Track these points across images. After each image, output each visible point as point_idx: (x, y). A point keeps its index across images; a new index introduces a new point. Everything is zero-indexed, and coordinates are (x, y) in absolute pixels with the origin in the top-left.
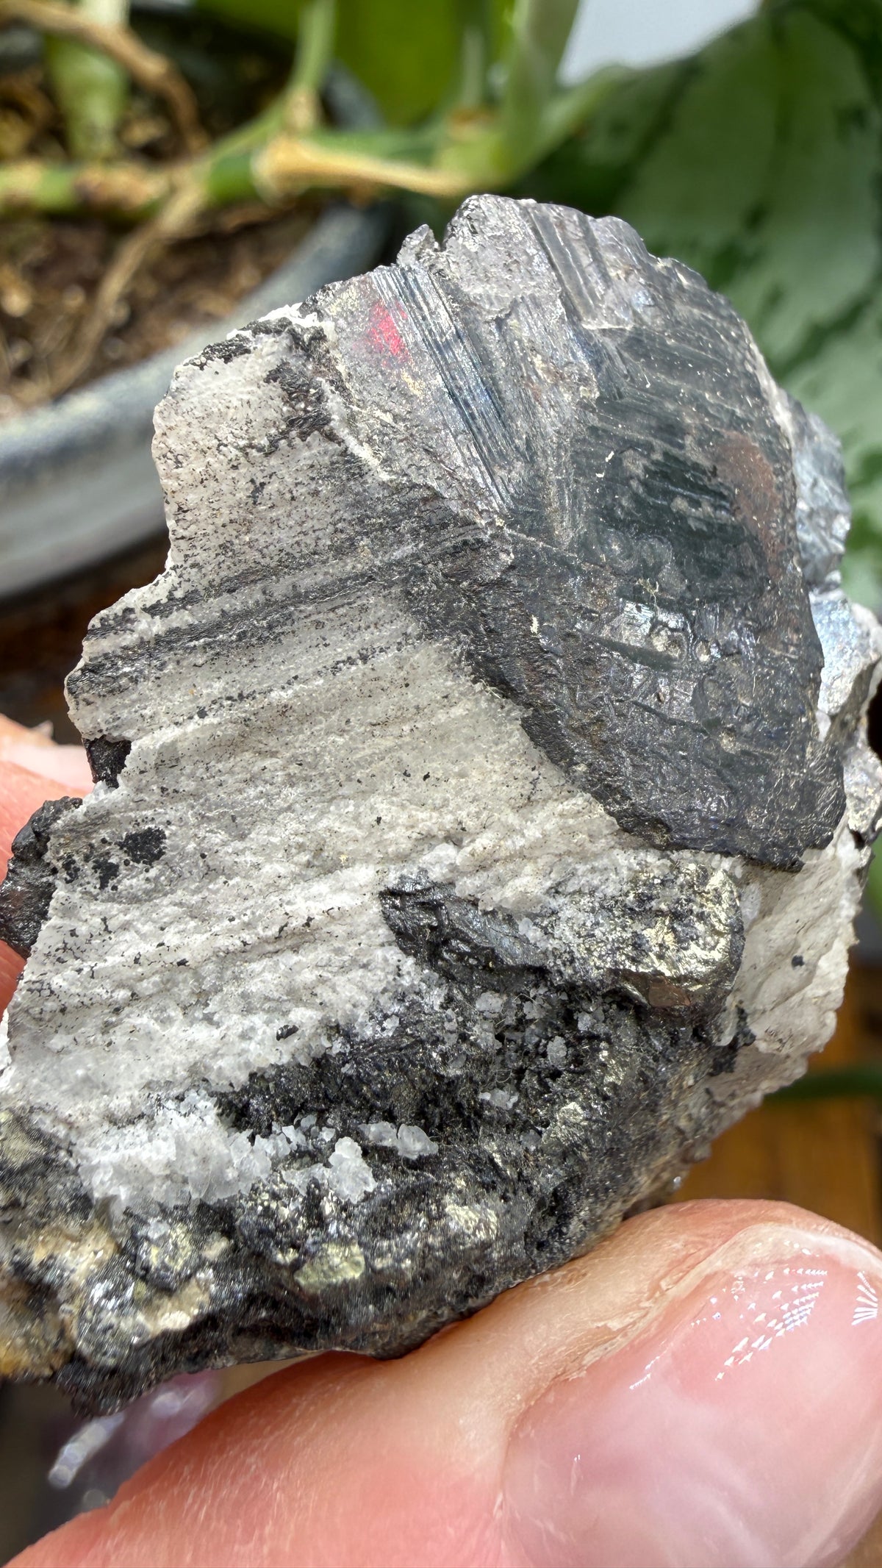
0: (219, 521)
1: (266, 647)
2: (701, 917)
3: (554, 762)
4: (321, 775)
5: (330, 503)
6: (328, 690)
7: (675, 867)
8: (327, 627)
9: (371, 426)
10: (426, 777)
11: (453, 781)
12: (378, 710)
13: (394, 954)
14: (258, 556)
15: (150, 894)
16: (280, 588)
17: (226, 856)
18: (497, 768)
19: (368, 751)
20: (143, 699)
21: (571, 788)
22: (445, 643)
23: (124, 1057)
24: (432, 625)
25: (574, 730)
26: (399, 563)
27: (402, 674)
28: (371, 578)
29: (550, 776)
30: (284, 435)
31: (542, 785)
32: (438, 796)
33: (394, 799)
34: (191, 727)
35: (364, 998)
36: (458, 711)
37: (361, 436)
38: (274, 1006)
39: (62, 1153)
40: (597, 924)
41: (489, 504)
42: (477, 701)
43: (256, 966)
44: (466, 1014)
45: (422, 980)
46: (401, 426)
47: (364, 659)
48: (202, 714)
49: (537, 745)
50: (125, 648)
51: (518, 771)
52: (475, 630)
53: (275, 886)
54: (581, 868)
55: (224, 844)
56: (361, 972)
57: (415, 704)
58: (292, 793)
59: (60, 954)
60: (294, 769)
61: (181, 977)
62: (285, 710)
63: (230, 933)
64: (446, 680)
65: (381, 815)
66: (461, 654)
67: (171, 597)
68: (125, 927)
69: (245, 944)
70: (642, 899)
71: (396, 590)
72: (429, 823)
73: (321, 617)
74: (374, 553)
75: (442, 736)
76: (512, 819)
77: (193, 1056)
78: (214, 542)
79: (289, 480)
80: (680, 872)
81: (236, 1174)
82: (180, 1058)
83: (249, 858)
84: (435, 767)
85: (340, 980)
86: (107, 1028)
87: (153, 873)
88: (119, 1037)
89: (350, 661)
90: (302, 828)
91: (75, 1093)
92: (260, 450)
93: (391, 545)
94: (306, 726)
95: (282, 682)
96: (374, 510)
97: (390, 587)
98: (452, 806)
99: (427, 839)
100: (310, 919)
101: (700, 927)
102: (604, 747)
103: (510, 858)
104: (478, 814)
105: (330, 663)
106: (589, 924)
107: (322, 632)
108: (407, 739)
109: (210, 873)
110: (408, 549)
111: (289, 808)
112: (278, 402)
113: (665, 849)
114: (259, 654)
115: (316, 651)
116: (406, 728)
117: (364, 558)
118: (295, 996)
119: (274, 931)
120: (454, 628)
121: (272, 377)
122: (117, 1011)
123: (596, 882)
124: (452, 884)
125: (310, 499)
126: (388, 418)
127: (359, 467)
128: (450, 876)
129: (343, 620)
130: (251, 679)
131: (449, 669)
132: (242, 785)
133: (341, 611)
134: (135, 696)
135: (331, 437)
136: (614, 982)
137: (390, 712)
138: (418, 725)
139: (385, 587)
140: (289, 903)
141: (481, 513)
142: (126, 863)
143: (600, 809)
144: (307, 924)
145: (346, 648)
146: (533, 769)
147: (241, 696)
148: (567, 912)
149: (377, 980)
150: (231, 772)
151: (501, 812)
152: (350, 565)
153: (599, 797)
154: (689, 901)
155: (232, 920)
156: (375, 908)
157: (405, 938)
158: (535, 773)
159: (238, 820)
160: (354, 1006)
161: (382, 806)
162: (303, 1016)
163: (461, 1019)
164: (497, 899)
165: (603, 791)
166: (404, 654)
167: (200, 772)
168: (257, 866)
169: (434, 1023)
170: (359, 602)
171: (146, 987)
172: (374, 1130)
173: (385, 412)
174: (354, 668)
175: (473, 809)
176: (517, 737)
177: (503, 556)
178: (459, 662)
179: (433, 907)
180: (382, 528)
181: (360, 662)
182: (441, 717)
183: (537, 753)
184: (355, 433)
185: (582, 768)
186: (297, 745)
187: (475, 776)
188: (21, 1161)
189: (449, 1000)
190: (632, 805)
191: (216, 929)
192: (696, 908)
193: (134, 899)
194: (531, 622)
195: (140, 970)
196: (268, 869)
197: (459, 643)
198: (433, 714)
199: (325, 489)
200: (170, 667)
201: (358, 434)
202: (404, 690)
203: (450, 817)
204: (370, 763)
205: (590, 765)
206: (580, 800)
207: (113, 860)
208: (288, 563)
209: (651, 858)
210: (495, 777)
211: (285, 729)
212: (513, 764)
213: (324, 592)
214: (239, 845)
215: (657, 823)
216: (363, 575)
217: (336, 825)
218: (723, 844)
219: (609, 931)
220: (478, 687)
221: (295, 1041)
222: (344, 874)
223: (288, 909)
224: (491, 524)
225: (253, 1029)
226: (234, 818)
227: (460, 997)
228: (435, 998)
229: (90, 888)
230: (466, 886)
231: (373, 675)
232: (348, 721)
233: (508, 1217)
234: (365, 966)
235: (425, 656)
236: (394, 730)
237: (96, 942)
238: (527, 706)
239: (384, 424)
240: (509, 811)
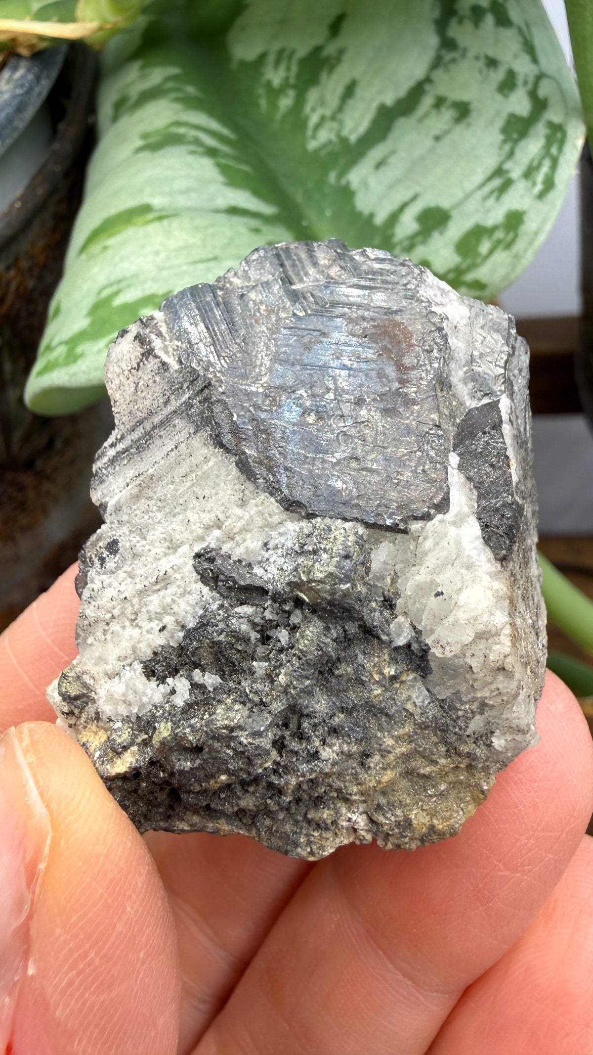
0: (127, 402)
1: (145, 451)
2: (325, 550)
3: (249, 480)
4: (168, 504)
5: (160, 384)
6: (166, 465)
7: (314, 527)
8: (164, 438)
9: (173, 348)
10: (204, 497)
11: (214, 497)
12: (184, 469)
13: (200, 585)
14: (140, 414)
15: (118, 568)
16: (148, 425)
17: (139, 549)
18: (229, 487)
19: (182, 490)
20: (111, 483)
21: (257, 491)
22: (202, 433)
23: (110, 645)
24: (197, 426)
25: (257, 463)
26: (185, 402)
27: (189, 451)
28: (176, 412)
29: (250, 486)
30: (141, 360)
31: (247, 492)
32: (208, 506)
33: (194, 511)
34: (124, 491)
35: (189, 608)
36: (211, 464)
37: (169, 354)
38: (159, 616)
39: (93, 693)
40: (285, 562)
41: (215, 368)
42: (217, 457)
43: (151, 598)
44: (230, 614)
45: (211, 597)
46: (184, 345)
47: (176, 447)
48: (128, 485)
49: (242, 473)
50: (105, 464)
51: (237, 487)
52: (211, 424)
53: (156, 559)
54: (274, 534)
55: (138, 542)
56: (188, 596)
57: (195, 463)
58: (159, 515)
59: (89, 600)
60: (159, 504)
61: (126, 606)
62: (153, 477)
63: (141, 582)
64: (204, 450)
65: (190, 519)
66: (208, 436)
67: (116, 439)
68: (110, 585)
69: (146, 587)
70: (301, 546)
71: (184, 414)
72: (207, 520)
73: (162, 434)
74: (176, 401)
75: (205, 476)
76: (238, 511)
77: (132, 643)
78: (126, 412)
79: (146, 378)
80: (316, 529)
81: (148, 700)
82: (127, 644)
83: (148, 547)
84: (207, 492)
85: (180, 601)
86: (105, 632)
87: (117, 558)
88: (109, 637)
89: (172, 450)
90: (163, 530)
91: (96, 664)
92: (135, 369)
93: (181, 396)
94: (160, 483)
95: (151, 465)
96: (174, 382)
97: (182, 413)
98: (214, 509)
99: (208, 528)
100: (167, 572)
101: (325, 556)
102: (270, 469)
103: (240, 532)
104: (224, 512)
105: (166, 453)
106: (282, 563)
107: (162, 440)
108: (195, 481)
109: (135, 556)
110: (187, 396)
111: (159, 522)
112: (139, 348)
113: (308, 518)
114: (143, 455)
115: (161, 449)
116: (194, 476)
117: (173, 404)
118: (165, 610)
119: (154, 579)
120: (204, 426)
121: (136, 338)
122: (108, 624)
123: (283, 541)
124: (219, 548)
125: (154, 384)
126: (179, 344)
127: (168, 367)
128: (217, 544)
129: (168, 433)
130: (142, 467)
131: (204, 444)
132: (143, 515)
133: (168, 429)
134: (108, 483)
135: (156, 357)
136: (292, 591)
137: (187, 470)
138: (198, 473)
139: (180, 414)
141: (211, 373)
142: (108, 556)
143: (273, 500)
144: (165, 574)
145: (170, 445)
146: (242, 485)
147: (139, 475)
148: (273, 559)
149: (193, 599)
150: (138, 509)
151: (233, 509)
152: (170, 408)
153: (272, 494)
154: (320, 543)
155: (141, 576)
156: (191, 564)
157: (204, 580)
158: (243, 487)
159: (143, 530)
160: (186, 613)
161: (190, 515)
162: (168, 620)
163: (226, 615)
164: (239, 554)
165: (273, 490)
166: (189, 442)
167: (129, 511)
168: (150, 551)
170: (173, 423)
171: (116, 612)
172: (197, 675)
174: (173, 453)
175: (222, 509)
176: (235, 471)
177: (220, 389)
178: (207, 440)
179: (212, 560)
180: (178, 389)
181: (175, 450)
182: (205, 468)
183: (243, 477)
184: (167, 352)
185: (261, 481)
186: (158, 492)
187: (221, 494)
188: (74, 693)
189: (221, 606)
190: (286, 495)
191: (136, 581)
192: (323, 547)
193: (112, 572)
194: (233, 415)
195: (113, 603)
196: (154, 551)
197: (206, 431)
198: (202, 467)
199: (158, 379)
200: (117, 468)
202: (191, 458)
203: (214, 515)
204: (184, 495)
205: (264, 479)
206: (263, 497)
207: (104, 556)
208: (151, 414)
209: (304, 524)
210: (229, 492)
211: (153, 485)
212: (235, 484)
213: (162, 424)
214: (143, 542)
215: (299, 504)
216: (173, 412)
217: (176, 527)
219: (289, 565)
220: (217, 450)
221: (166, 633)
222: (180, 550)
223: (159, 568)
224: (215, 376)
225: (152, 628)
227: (227, 605)
228: (214, 607)
229: (97, 569)
230: (225, 549)
231: (180, 455)
232: (174, 477)
234: (189, 593)
235: (197, 442)
236: (189, 478)
237: (100, 593)
238: (236, 455)
239: (178, 346)
240: (235, 507)
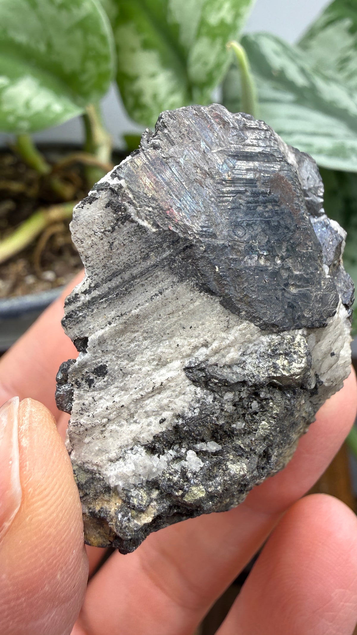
0: (101, 258)
1: (127, 297)
2: (295, 353)
3: (233, 313)
4: (155, 335)
5: (137, 243)
6: (151, 307)
7: (283, 338)
8: (146, 285)
9: (145, 213)
10: (191, 327)
11: (200, 327)
12: (169, 309)
13: (193, 388)
14: (116, 267)
15: (106, 386)
16: (126, 276)
17: (129, 368)
18: (214, 319)
19: (169, 323)
20: (88, 323)
21: (241, 321)
22: (187, 282)
23: (110, 440)
24: (182, 277)
25: (238, 301)
26: (166, 258)
27: (175, 295)
28: (157, 266)
29: (233, 318)
30: (116, 224)
31: (231, 322)
32: (196, 333)
33: (182, 337)
34: (107, 329)
35: (186, 404)
36: (197, 303)
37: (143, 218)
38: (156, 413)
39: (97, 475)
40: (260, 362)
41: (192, 231)
42: (203, 299)
43: (147, 402)
44: (222, 402)
45: (205, 394)
46: (156, 211)
47: (161, 293)
48: (110, 324)
49: (226, 309)
50: (78, 307)
51: (222, 319)
52: (197, 275)
53: (148, 374)
54: (251, 345)
55: (127, 364)
56: (183, 396)
57: (181, 304)
58: (146, 343)
59: (81, 412)
60: (145, 335)
61: (123, 411)
62: (138, 316)
63: (136, 393)
64: (190, 294)
65: (178, 343)
66: (194, 285)
67: (90, 287)
68: (101, 398)
69: (142, 396)
70: (273, 351)
71: (166, 268)
72: (195, 343)
73: (143, 283)
74: (156, 257)
75: (193, 313)
76: (223, 335)
77: (133, 435)
78: (100, 265)
79: (121, 239)
80: (285, 339)
81: (156, 469)
82: (129, 437)
83: (137, 367)
84: (193, 324)
85: (177, 400)
86: (102, 432)
87: (106, 379)
88: (107, 434)
89: (156, 295)
90: (152, 353)
91: (97, 455)
92: (109, 231)
93: (162, 253)
94: (146, 320)
95: (135, 307)
96: (153, 242)
97: (164, 267)
98: (202, 335)
99: (196, 348)
100: (162, 383)
101: (295, 356)
102: (249, 304)
103: (225, 348)
104: (211, 336)
105: (150, 297)
106: (257, 363)
107: (144, 287)
108: (182, 317)
109: (125, 375)
110: (168, 253)
111: (147, 348)
112: (111, 214)
113: (278, 333)
114: (125, 299)
115: (144, 294)
116: (180, 313)
117: (153, 259)
118: (163, 408)
119: (151, 389)
120: (189, 277)
121: (108, 205)
122: (104, 426)
123: (256, 349)
124: (207, 360)
125: (130, 244)
126: (151, 209)
127: (145, 229)
128: (206, 358)
129: (151, 282)
130: (123, 308)
131: (191, 291)
132: (129, 344)
133: (149, 279)
134: (86, 323)
135: (133, 221)
136: (269, 380)
137: (174, 309)
138: (184, 311)
139: (163, 268)
140: (153, 379)
141: (190, 235)
142: (96, 378)
143: (253, 325)
144: (161, 385)
145: (154, 291)
146: (227, 317)
147: (122, 315)
148: (249, 361)
149: (189, 397)
150: (124, 340)
151: (219, 334)
152: (149, 263)
153: (251, 321)
154: (290, 348)
155: (136, 389)
156: (183, 374)
157: (195, 382)
158: (228, 318)
159: (130, 356)
160: (183, 407)
161: (178, 340)
162: (167, 414)
163: (220, 404)
164: (224, 362)
165: (252, 319)
166: (174, 289)
167: (114, 343)
168: (140, 369)
169: (211, 408)
170: (155, 275)
171: (112, 416)
172: (199, 446)
173: (149, 207)
174: (158, 297)
175: (209, 334)
176: (219, 308)
177: (201, 248)
178: (194, 287)
179: (202, 370)
180: (157, 248)
181: (159, 295)
182: (192, 307)
183: (227, 311)
184: (140, 217)
185: (243, 313)
186: (144, 327)
187: (207, 324)
188: (85, 480)
189: (215, 398)
190: (264, 321)
191: (131, 393)
192: (292, 350)
193: (101, 389)
194: (216, 268)
195: (109, 411)
196: (144, 369)
197: (192, 281)
198: (188, 306)
199: (134, 240)
200: (95, 310)
201: (142, 217)
202: (177, 301)
203: (202, 339)
204: (171, 327)
205: (246, 311)
206: (245, 324)
207: (91, 378)
208: (128, 267)
209: (274, 337)
210: (214, 323)
211: (139, 322)
212: (219, 317)
213: (142, 274)
214: (132, 363)
215: (274, 325)
216: (154, 265)
217: (164, 350)
218: (297, 326)
219: (264, 364)
220: (202, 294)
221: (166, 423)
222: (170, 365)
223: (154, 381)
224: (195, 238)
225: (151, 422)
226: (129, 355)
227: (218, 397)
228: (210, 399)
229: (86, 388)
230: (213, 360)
231: (165, 298)
232: (160, 315)
233: (250, 464)
234: (184, 394)
235: (181, 288)
236: (176, 315)
237: (92, 405)
238: (220, 296)
239: (150, 212)
240: (221, 333)
